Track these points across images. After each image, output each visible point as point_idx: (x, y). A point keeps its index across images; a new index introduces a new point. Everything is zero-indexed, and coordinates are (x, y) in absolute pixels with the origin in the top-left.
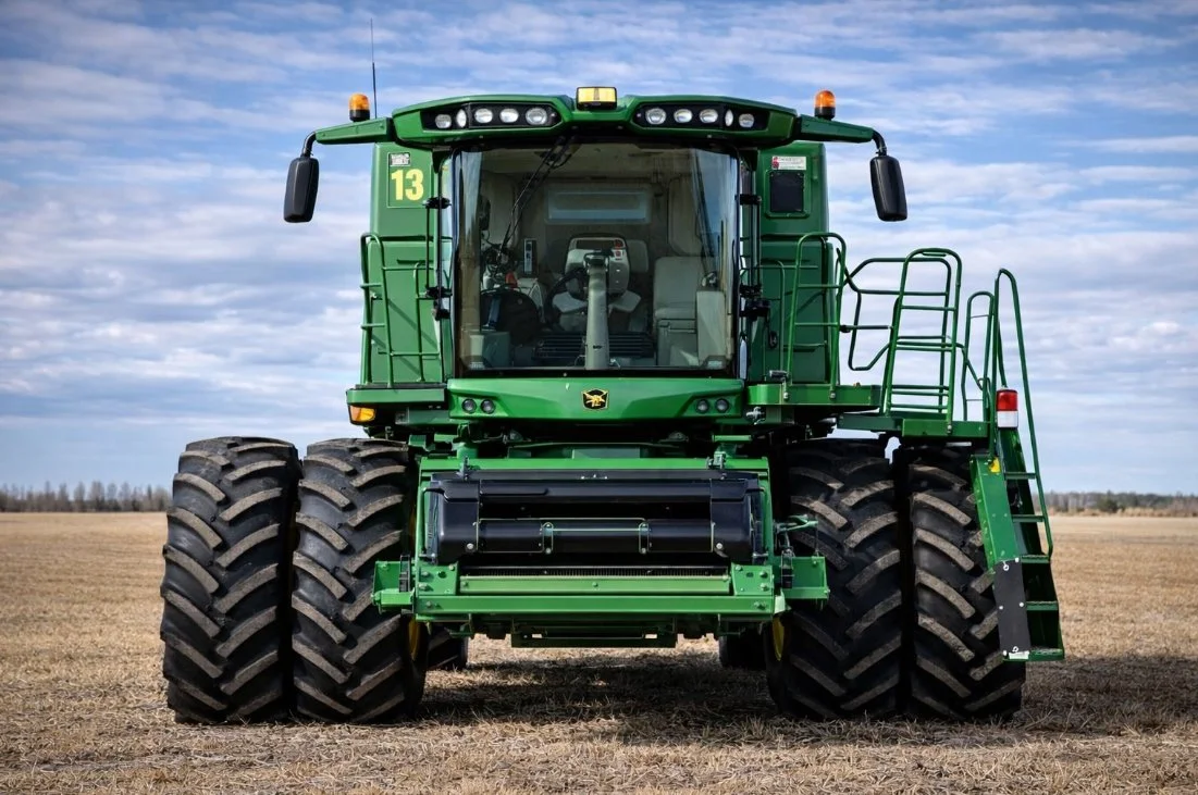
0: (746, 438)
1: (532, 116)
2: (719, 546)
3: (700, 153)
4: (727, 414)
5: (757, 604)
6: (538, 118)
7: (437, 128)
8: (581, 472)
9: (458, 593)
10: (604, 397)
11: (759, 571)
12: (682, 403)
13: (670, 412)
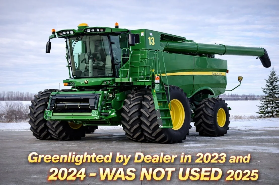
0: (112, 88)
1: (71, 32)
2: (90, 107)
3: (103, 36)
4: (110, 84)
5: (94, 117)
6: (72, 33)
7: (60, 35)
8: (76, 94)
9: (52, 116)
10: (88, 82)
11: (96, 112)
12: (101, 82)
13: (99, 84)
